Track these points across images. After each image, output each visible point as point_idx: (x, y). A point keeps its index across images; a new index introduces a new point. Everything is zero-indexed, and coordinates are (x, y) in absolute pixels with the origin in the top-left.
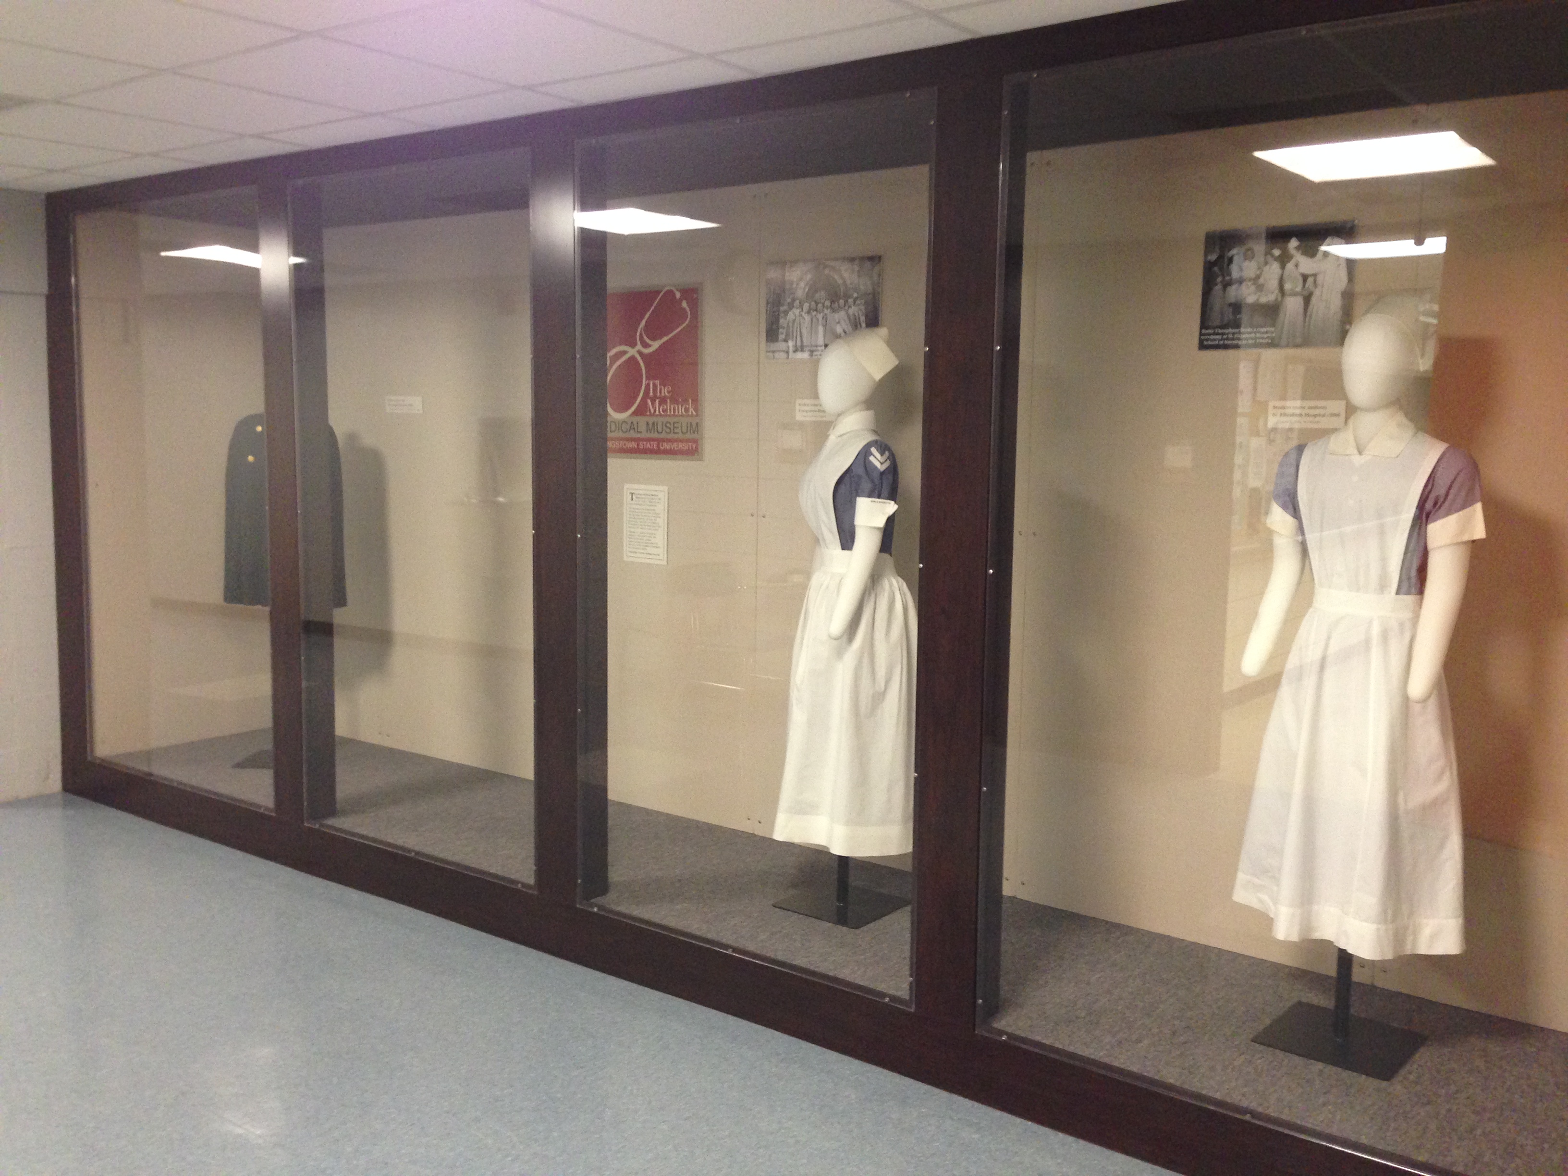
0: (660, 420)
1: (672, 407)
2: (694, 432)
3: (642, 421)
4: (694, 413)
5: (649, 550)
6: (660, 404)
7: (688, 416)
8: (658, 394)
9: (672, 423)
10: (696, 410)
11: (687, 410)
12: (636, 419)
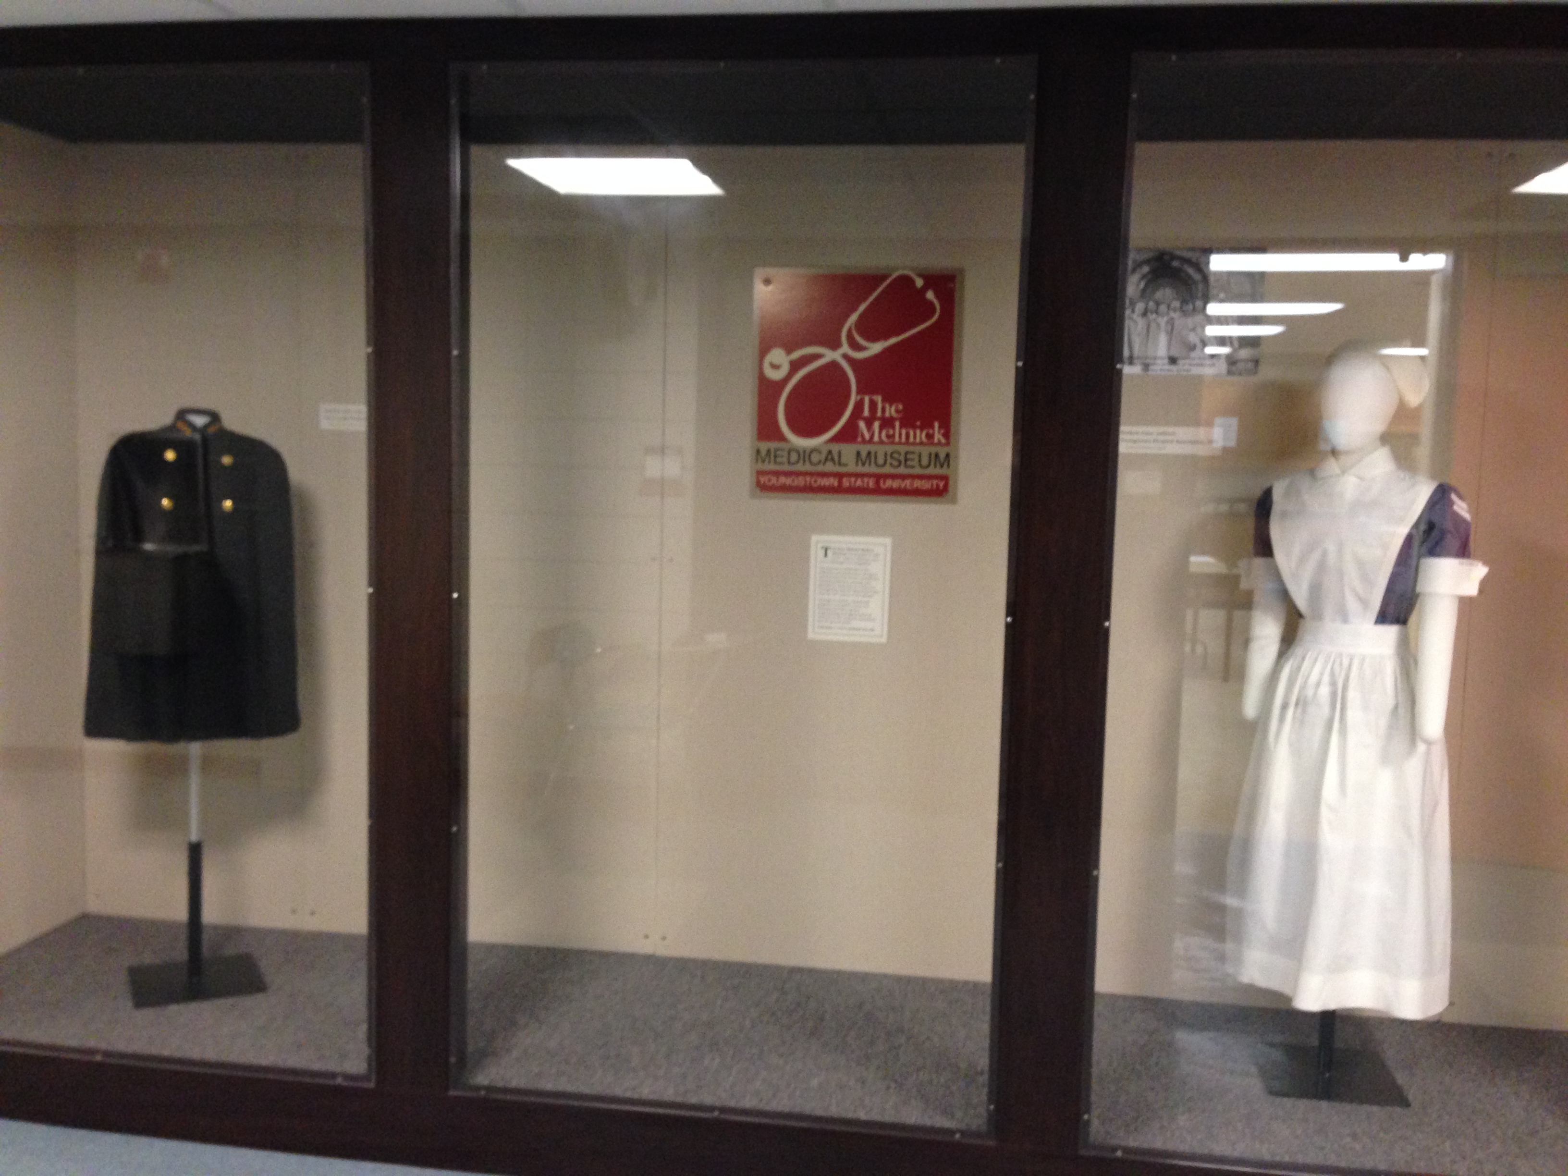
0: (881, 450)
1: (904, 432)
2: (942, 466)
3: (848, 451)
4: (943, 441)
5: (855, 624)
6: (881, 428)
7: (932, 444)
8: (879, 414)
9: (903, 453)
10: (947, 435)
11: (930, 437)
12: (835, 448)
